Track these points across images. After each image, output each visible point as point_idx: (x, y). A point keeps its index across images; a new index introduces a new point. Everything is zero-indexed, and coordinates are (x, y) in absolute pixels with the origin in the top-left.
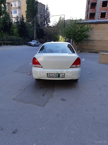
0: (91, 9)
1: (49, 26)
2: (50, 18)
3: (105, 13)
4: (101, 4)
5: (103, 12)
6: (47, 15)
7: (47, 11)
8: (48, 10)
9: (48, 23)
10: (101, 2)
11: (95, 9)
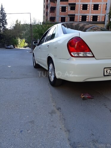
0: (51, 12)
1: (6, 28)
2: (6, 20)
3: (65, 17)
4: (60, 8)
5: (63, 16)
6: (3, 16)
7: (2, 12)
8: (4, 10)
9: (5, 25)
10: (60, 7)
11: (54, 13)
